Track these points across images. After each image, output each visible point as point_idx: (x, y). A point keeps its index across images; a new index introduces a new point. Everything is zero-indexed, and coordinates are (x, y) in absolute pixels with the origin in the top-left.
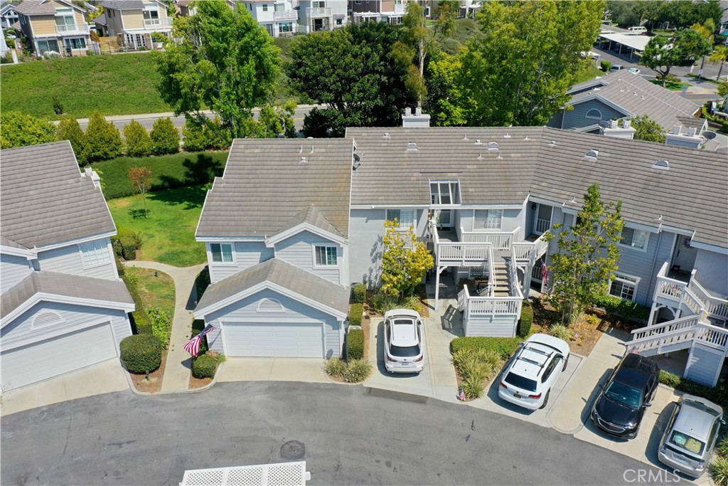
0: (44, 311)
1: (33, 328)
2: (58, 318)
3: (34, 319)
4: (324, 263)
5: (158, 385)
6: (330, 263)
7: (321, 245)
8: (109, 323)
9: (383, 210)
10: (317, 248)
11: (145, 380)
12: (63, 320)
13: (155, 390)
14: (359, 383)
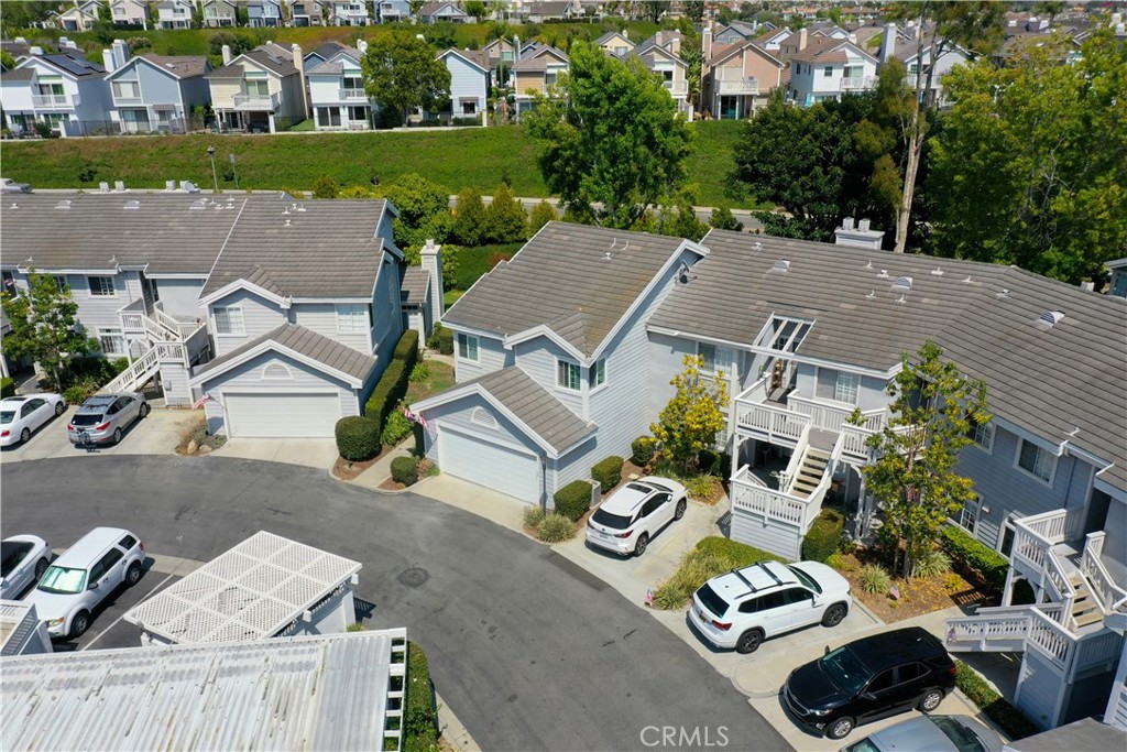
0: (275, 361)
1: (263, 377)
2: (286, 373)
3: (265, 368)
4: (567, 385)
5: (355, 475)
6: (573, 386)
7: (565, 360)
8: (335, 395)
9: (692, 341)
10: (561, 363)
11: (346, 467)
12: (291, 378)
13: (348, 478)
14: (547, 543)
